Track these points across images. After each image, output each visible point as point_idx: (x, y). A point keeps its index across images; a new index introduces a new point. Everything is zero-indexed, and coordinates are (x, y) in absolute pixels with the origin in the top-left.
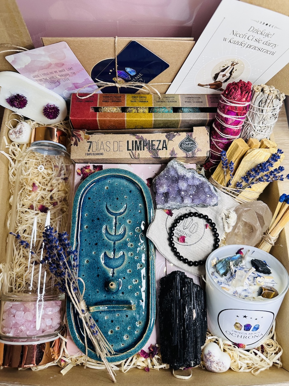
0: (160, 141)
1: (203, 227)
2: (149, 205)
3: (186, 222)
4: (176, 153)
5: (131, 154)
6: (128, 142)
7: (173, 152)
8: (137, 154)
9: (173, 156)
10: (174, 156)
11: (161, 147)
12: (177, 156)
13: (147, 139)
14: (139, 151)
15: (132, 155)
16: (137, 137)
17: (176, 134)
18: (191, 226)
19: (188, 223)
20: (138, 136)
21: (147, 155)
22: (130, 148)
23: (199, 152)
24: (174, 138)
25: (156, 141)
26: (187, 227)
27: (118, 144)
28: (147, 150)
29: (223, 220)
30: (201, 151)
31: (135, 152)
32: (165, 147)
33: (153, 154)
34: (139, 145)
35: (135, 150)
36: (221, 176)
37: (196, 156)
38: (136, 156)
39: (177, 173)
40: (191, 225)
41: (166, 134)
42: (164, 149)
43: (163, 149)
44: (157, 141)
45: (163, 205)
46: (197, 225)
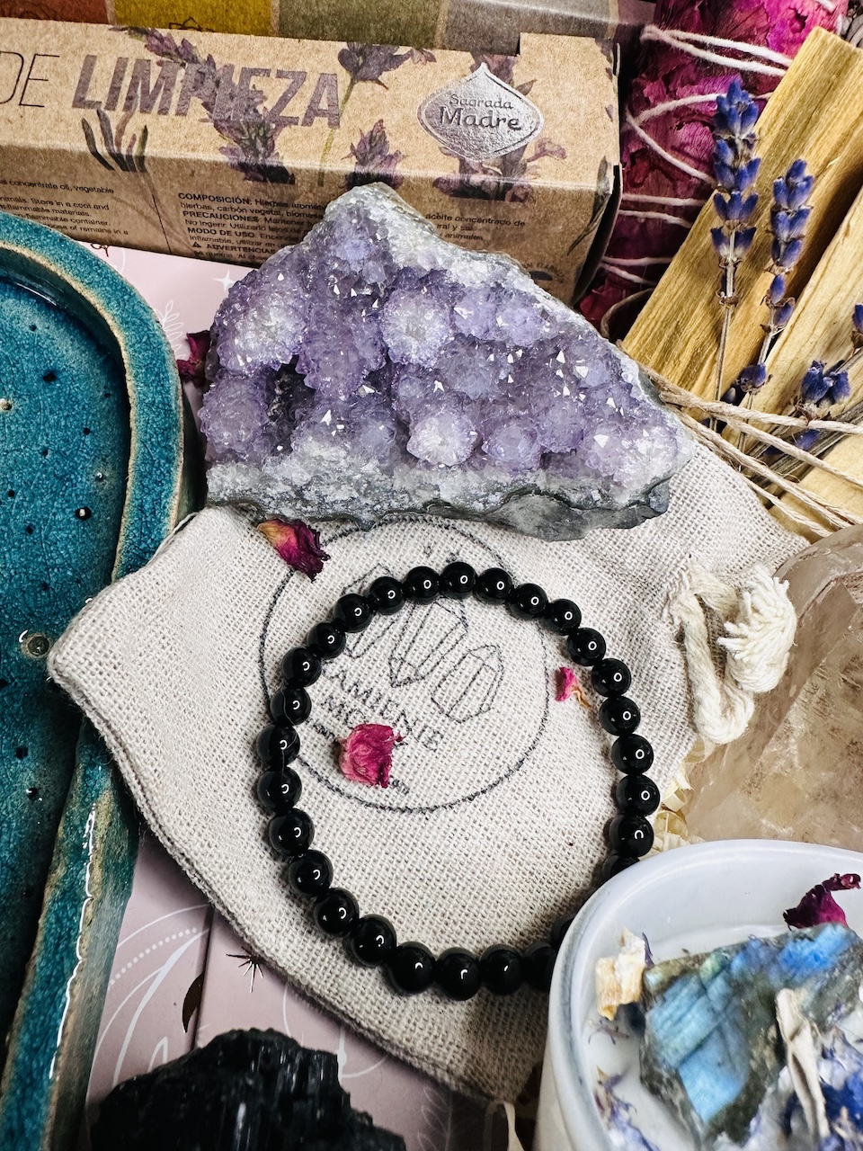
0: (300, 78)
1: (540, 686)
2: (146, 460)
3: (412, 628)
4: (391, 152)
5: (96, 127)
6: (90, 62)
7: (373, 144)
8: (133, 128)
9: (371, 168)
10: (381, 171)
11: (297, 108)
12: (400, 170)
13: (216, 58)
14: (149, 119)
15: (98, 136)
16: (156, 42)
17: (410, 55)
18: (446, 666)
19: (427, 640)
20: (161, 39)
21: (199, 140)
22: (99, 93)
23: (546, 159)
24: (393, 72)
25: (273, 75)
26: (422, 671)
27: (27, 66)
28: (204, 113)
29: (690, 645)
30: (563, 156)
31: (125, 122)
32: (323, 113)
33: (238, 141)
34: (157, 86)
35: (127, 108)
36: (688, 330)
37: (527, 180)
38: (126, 140)
39: (385, 256)
40: (451, 657)
41: (344, 45)
42: (321, 123)
43: (308, 121)
44: (280, 74)
45: (254, 474)
46: (494, 662)
